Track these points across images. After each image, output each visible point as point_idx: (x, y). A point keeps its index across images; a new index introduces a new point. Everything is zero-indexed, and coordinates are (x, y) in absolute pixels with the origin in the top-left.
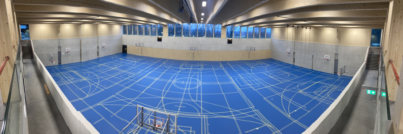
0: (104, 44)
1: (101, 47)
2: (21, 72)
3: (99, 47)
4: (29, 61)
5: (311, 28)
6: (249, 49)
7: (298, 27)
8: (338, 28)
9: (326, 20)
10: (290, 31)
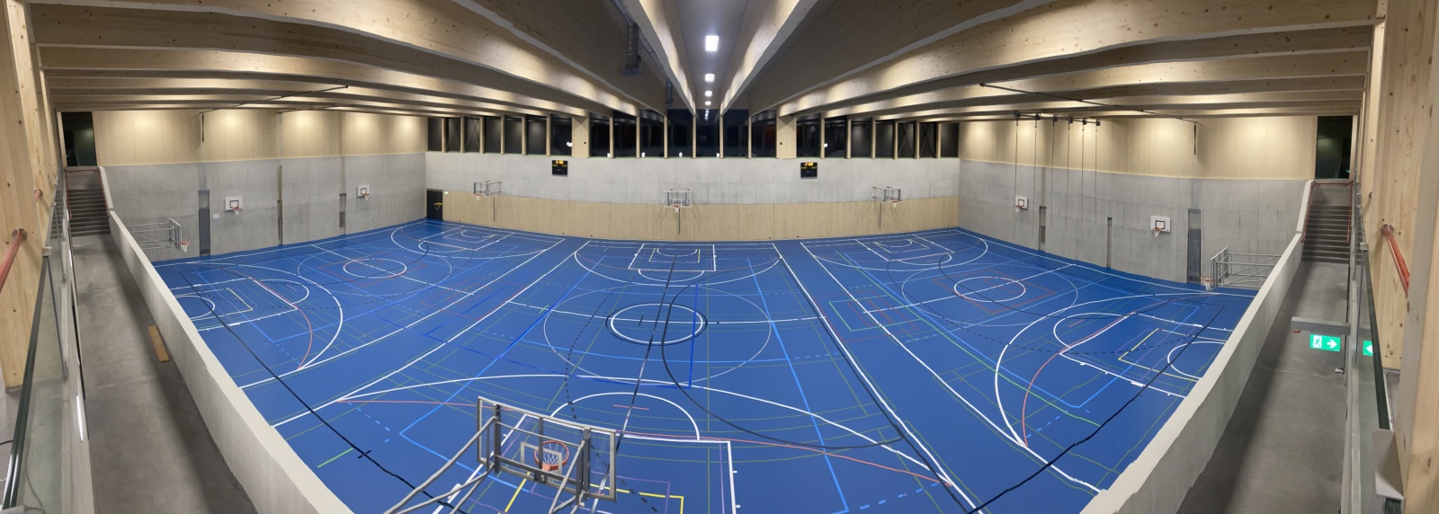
0: (364, 187)
1: (355, 196)
2: (64, 281)
3: (345, 195)
4: (93, 241)
5: (1102, 122)
6: (880, 195)
7: (1055, 119)
8: (1196, 120)
9: (1155, 93)
10: (1027, 133)
